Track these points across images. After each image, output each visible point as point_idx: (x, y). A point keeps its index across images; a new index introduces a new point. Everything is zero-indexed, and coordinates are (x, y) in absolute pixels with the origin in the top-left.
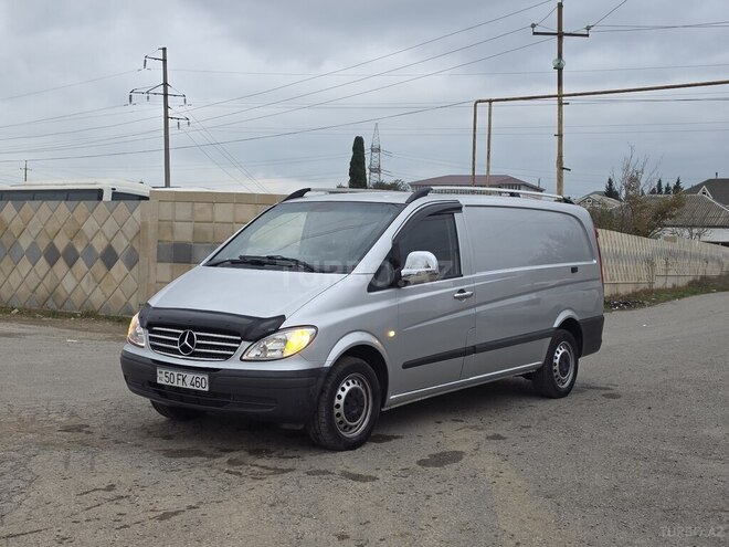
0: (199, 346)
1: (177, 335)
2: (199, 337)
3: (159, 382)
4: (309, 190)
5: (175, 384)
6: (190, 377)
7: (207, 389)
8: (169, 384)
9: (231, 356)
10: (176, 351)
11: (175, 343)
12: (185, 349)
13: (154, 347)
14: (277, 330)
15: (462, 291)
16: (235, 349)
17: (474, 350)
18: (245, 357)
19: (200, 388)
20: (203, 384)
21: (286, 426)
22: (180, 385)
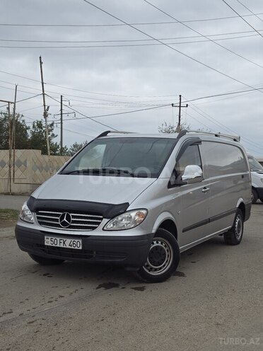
0: (74, 222)
1: (58, 215)
2: (74, 217)
3: (46, 244)
4: (109, 132)
5: (58, 245)
6: (68, 241)
7: (81, 248)
8: (54, 245)
9: (96, 227)
10: (58, 226)
11: (57, 220)
12: (64, 224)
13: (41, 223)
14: (125, 212)
15: (205, 188)
16: (99, 223)
17: (209, 221)
18: (105, 229)
19: (76, 248)
20: (78, 245)
21: (128, 269)
22: (62, 246)
